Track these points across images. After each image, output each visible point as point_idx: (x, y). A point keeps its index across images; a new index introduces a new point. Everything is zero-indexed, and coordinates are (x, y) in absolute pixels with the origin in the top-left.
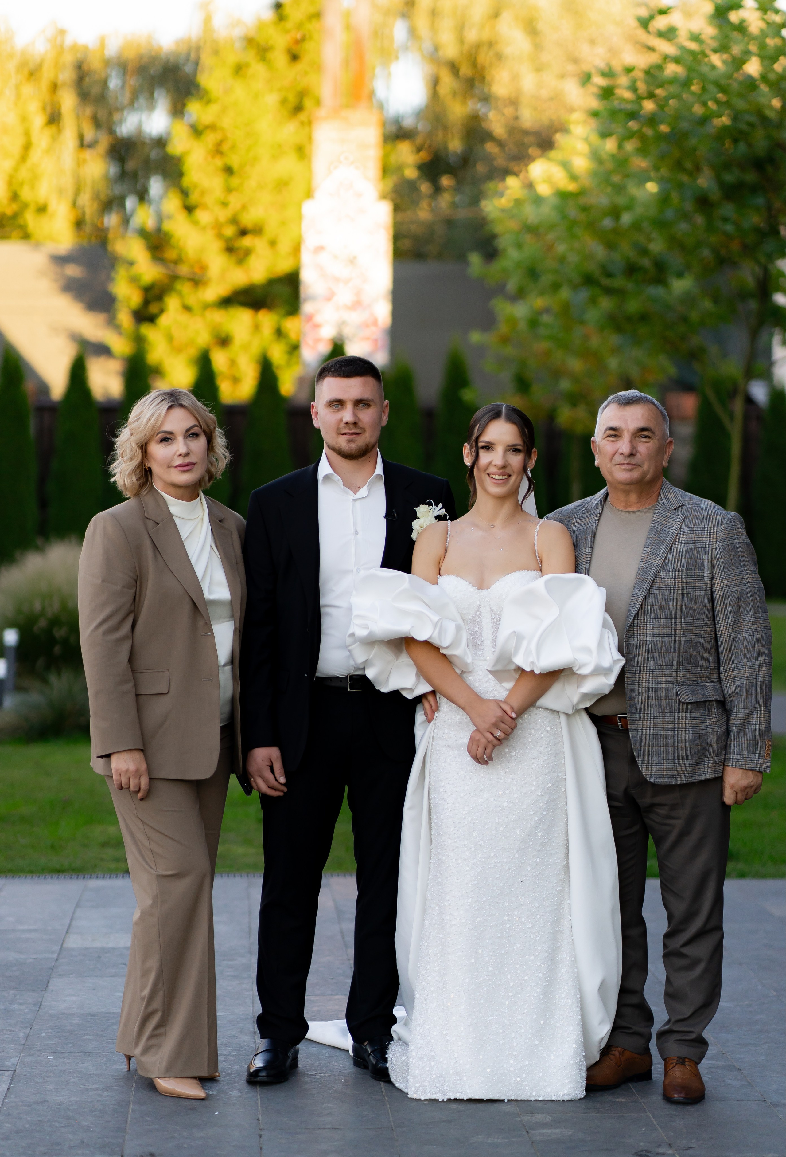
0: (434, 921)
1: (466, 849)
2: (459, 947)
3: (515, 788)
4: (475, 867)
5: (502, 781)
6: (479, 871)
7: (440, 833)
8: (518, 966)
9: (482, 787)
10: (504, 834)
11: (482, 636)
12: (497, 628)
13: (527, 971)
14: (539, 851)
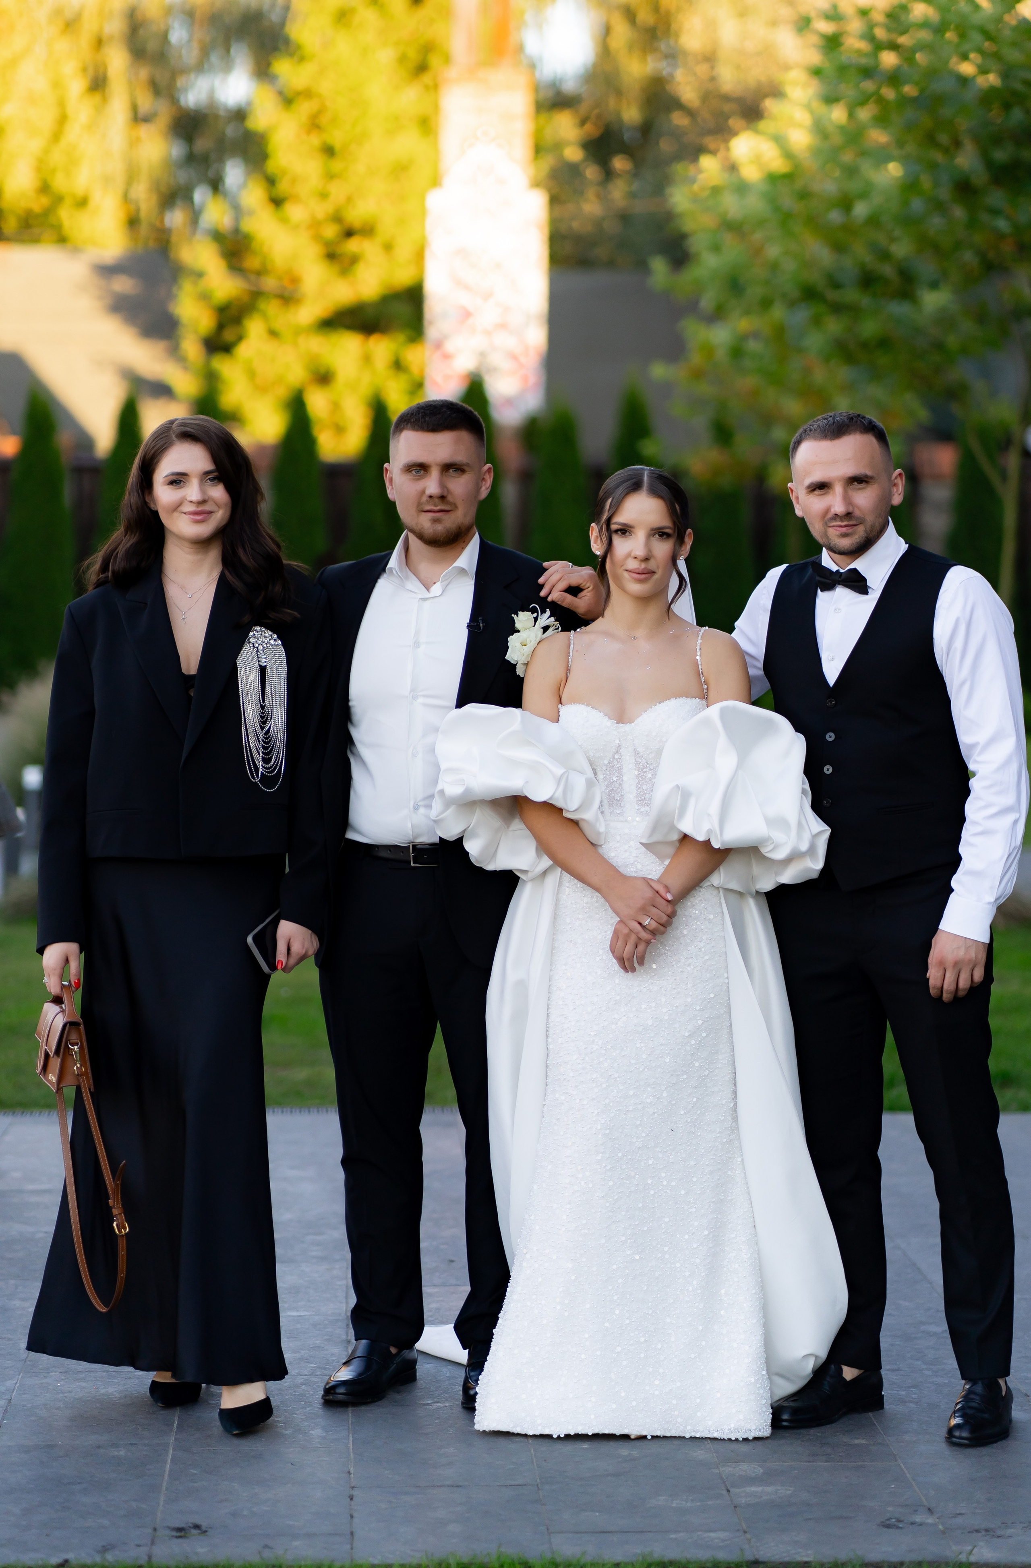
3: (663, 999)
5: (645, 990)
6: (612, 1115)
9: (618, 998)
10: (649, 1063)
11: (622, 788)
12: (643, 777)
13: (679, 1255)
14: (696, 1087)
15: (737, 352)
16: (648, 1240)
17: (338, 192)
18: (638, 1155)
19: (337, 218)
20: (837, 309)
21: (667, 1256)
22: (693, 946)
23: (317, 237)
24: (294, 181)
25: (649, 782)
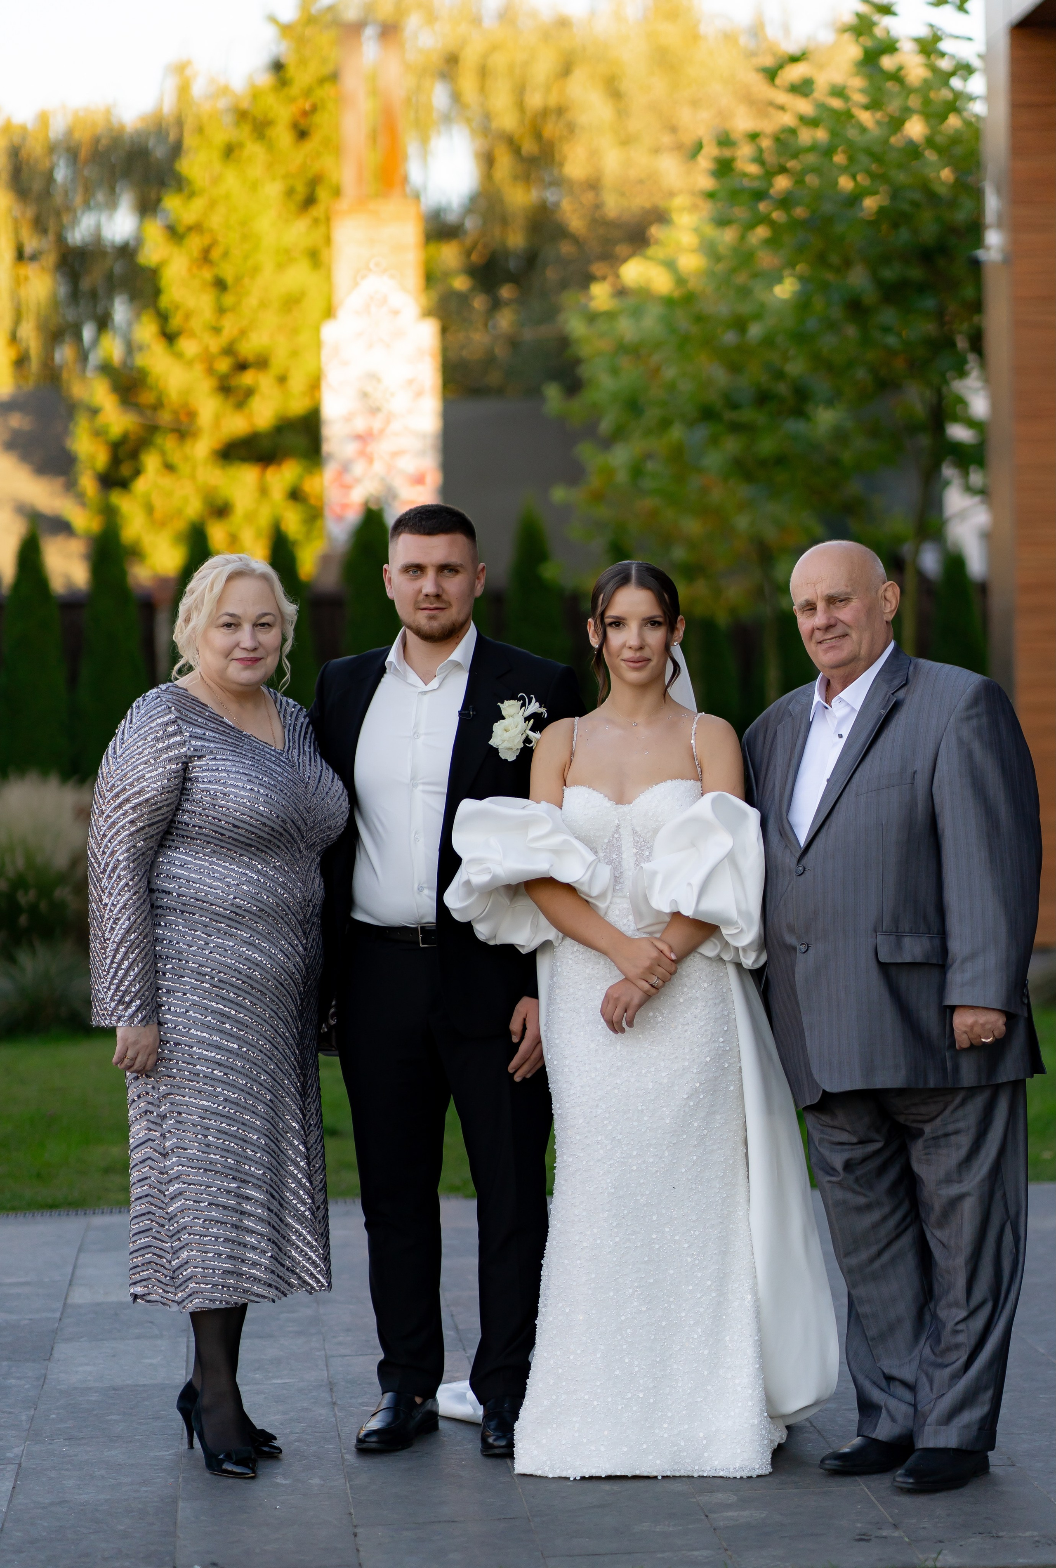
0: (554, 1242)
2: (594, 1276)
3: (662, 1064)
5: (645, 1056)
9: (620, 1064)
10: (651, 1125)
11: (621, 865)
12: (641, 855)
13: (684, 1305)
14: (695, 1146)
15: (637, 471)
17: (230, 325)
18: (643, 1211)
19: (229, 350)
20: (736, 428)
22: (689, 1013)
23: (210, 370)
24: (187, 316)
25: (647, 860)
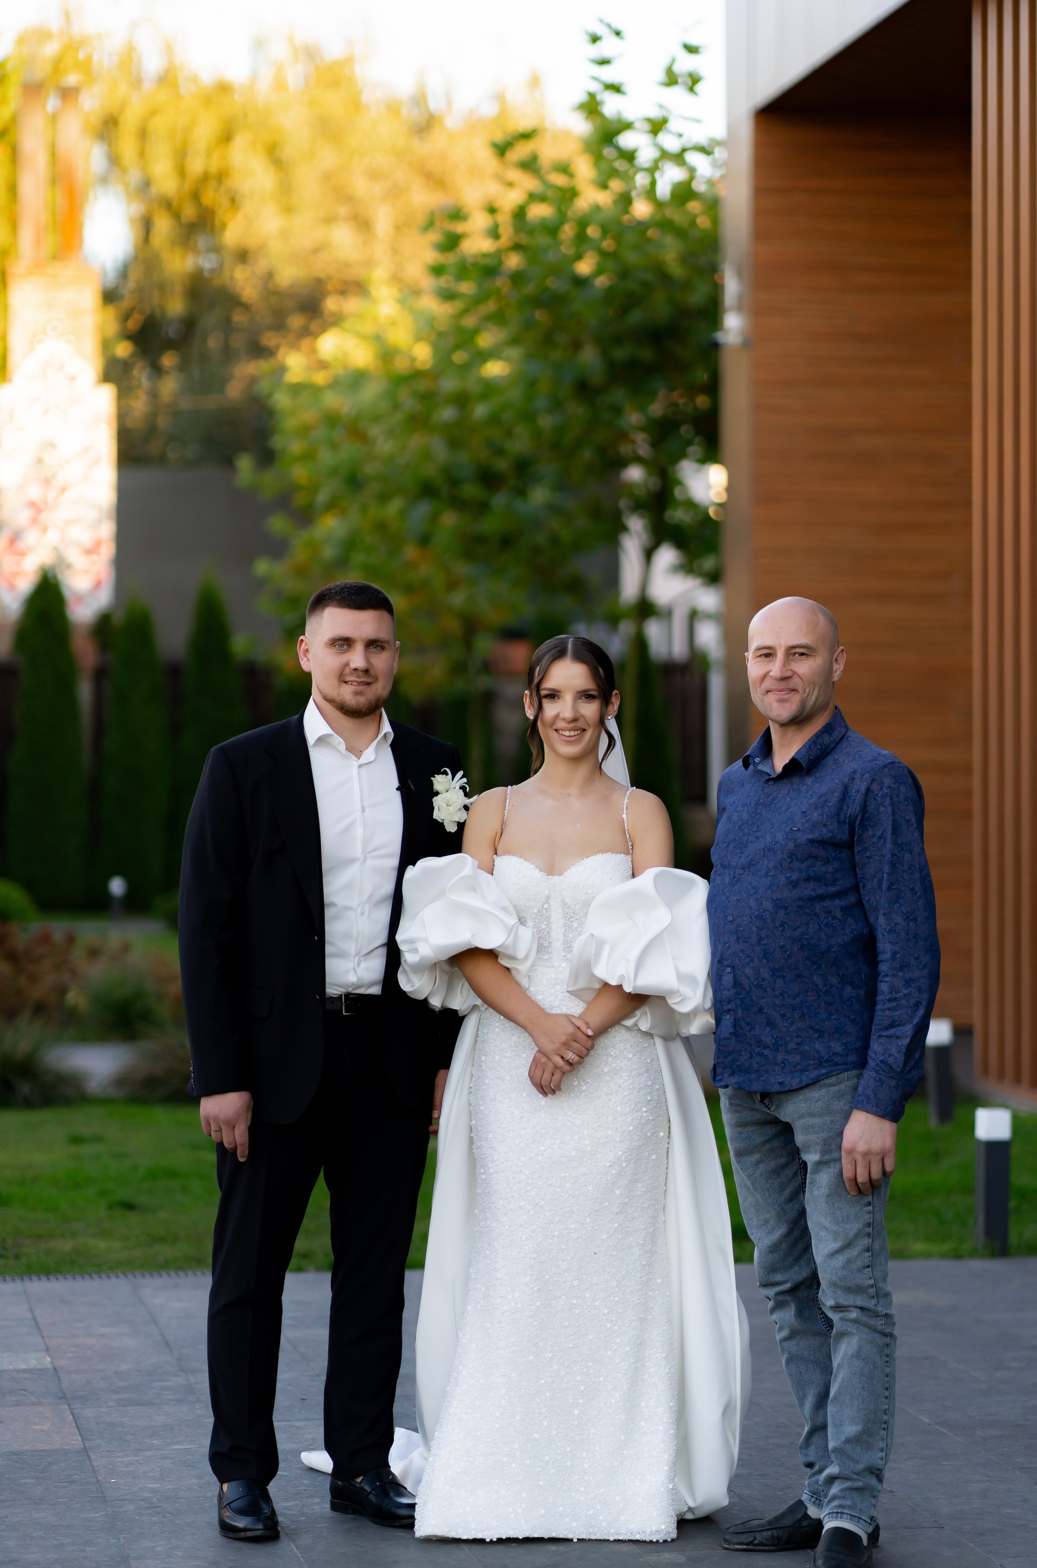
0: (479, 1306)
1: (522, 1212)
2: (514, 1340)
3: (585, 1132)
4: (534, 1235)
6: (539, 1240)
7: (489, 1192)
8: (590, 1364)
10: (572, 1192)
11: (550, 935)
12: (570, 926)
13: (603, 1370)
14: (617, 1213)
16: (574, 1357)
18: (564, 1277)
21: (591, 1371)
22: (613, 1083)
25: (575, 931)
